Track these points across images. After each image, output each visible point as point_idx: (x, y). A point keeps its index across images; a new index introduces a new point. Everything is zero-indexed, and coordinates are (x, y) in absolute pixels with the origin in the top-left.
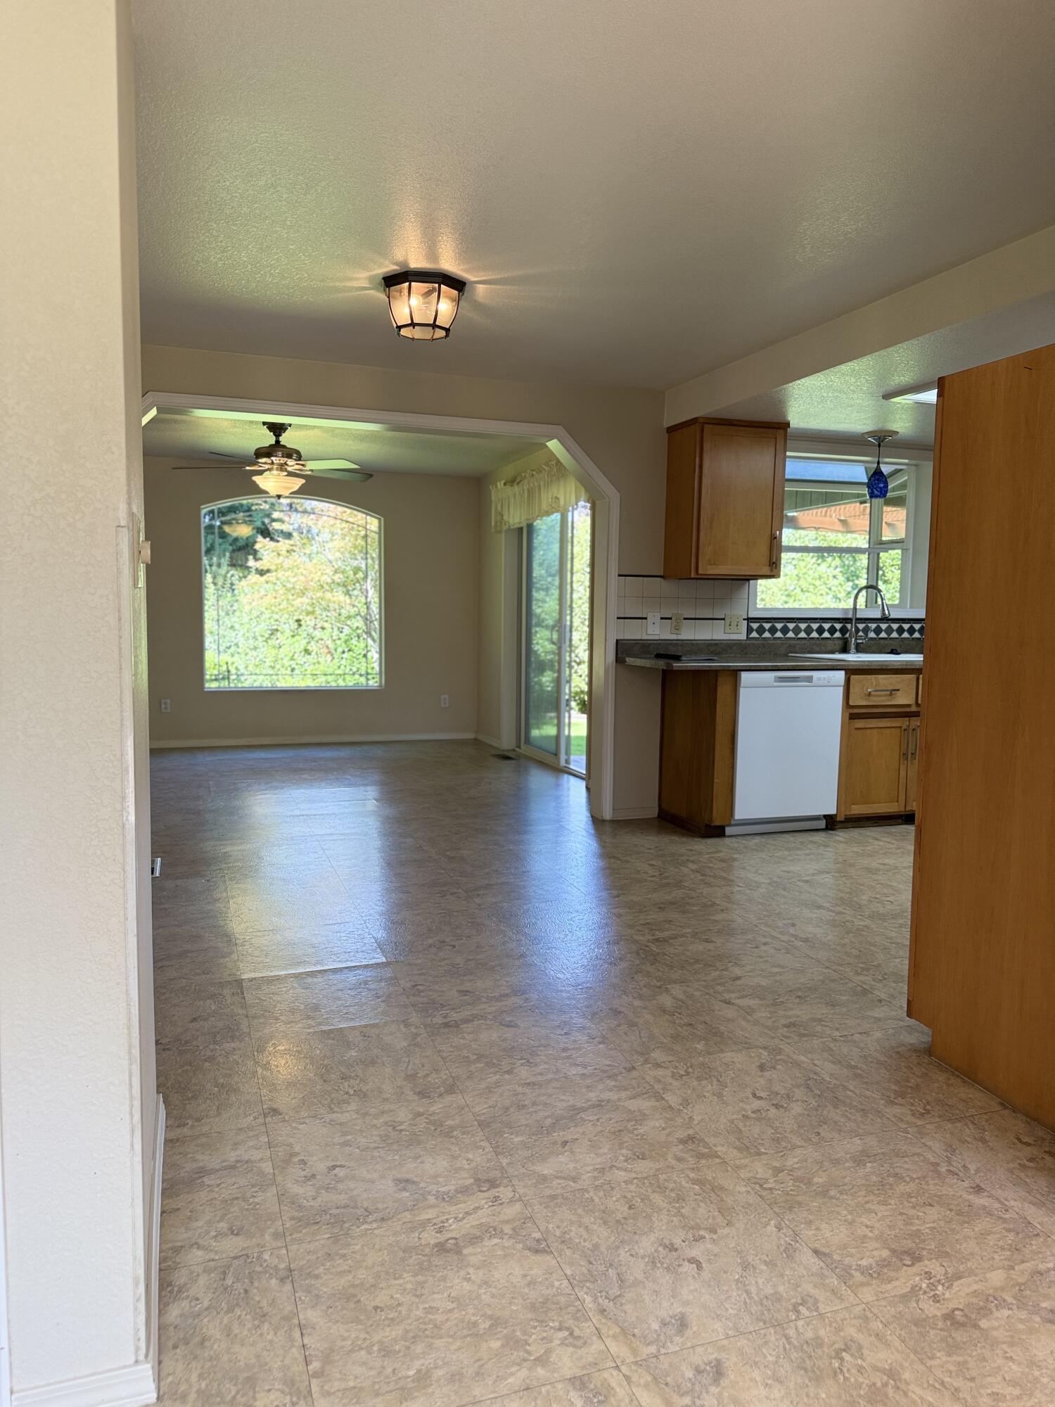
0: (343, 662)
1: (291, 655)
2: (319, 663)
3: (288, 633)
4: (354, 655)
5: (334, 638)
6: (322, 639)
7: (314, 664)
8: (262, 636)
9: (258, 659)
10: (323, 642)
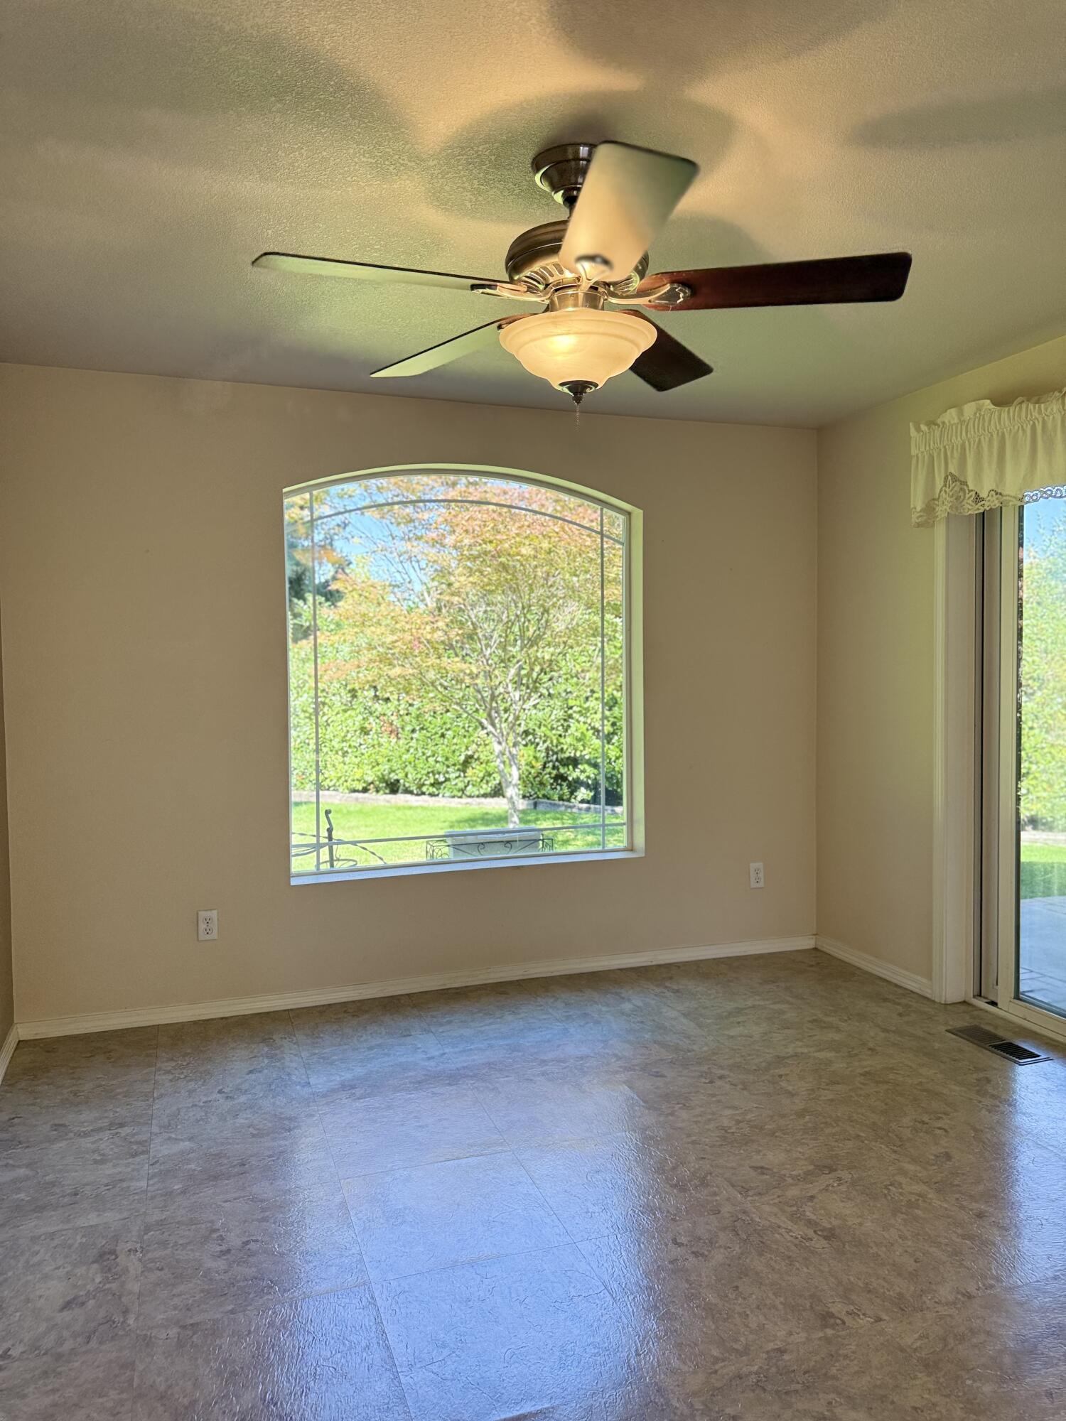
0: (413, 743)
1: (343, 734)
2: (380, 745)
3: (338, 706)
4: (429, 735)
5: (401, 713)
6: (384, 715)
7: (373, 746)
8: (305, 711)
9: (299, 741)
10: (385, 718)
